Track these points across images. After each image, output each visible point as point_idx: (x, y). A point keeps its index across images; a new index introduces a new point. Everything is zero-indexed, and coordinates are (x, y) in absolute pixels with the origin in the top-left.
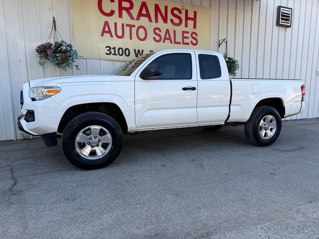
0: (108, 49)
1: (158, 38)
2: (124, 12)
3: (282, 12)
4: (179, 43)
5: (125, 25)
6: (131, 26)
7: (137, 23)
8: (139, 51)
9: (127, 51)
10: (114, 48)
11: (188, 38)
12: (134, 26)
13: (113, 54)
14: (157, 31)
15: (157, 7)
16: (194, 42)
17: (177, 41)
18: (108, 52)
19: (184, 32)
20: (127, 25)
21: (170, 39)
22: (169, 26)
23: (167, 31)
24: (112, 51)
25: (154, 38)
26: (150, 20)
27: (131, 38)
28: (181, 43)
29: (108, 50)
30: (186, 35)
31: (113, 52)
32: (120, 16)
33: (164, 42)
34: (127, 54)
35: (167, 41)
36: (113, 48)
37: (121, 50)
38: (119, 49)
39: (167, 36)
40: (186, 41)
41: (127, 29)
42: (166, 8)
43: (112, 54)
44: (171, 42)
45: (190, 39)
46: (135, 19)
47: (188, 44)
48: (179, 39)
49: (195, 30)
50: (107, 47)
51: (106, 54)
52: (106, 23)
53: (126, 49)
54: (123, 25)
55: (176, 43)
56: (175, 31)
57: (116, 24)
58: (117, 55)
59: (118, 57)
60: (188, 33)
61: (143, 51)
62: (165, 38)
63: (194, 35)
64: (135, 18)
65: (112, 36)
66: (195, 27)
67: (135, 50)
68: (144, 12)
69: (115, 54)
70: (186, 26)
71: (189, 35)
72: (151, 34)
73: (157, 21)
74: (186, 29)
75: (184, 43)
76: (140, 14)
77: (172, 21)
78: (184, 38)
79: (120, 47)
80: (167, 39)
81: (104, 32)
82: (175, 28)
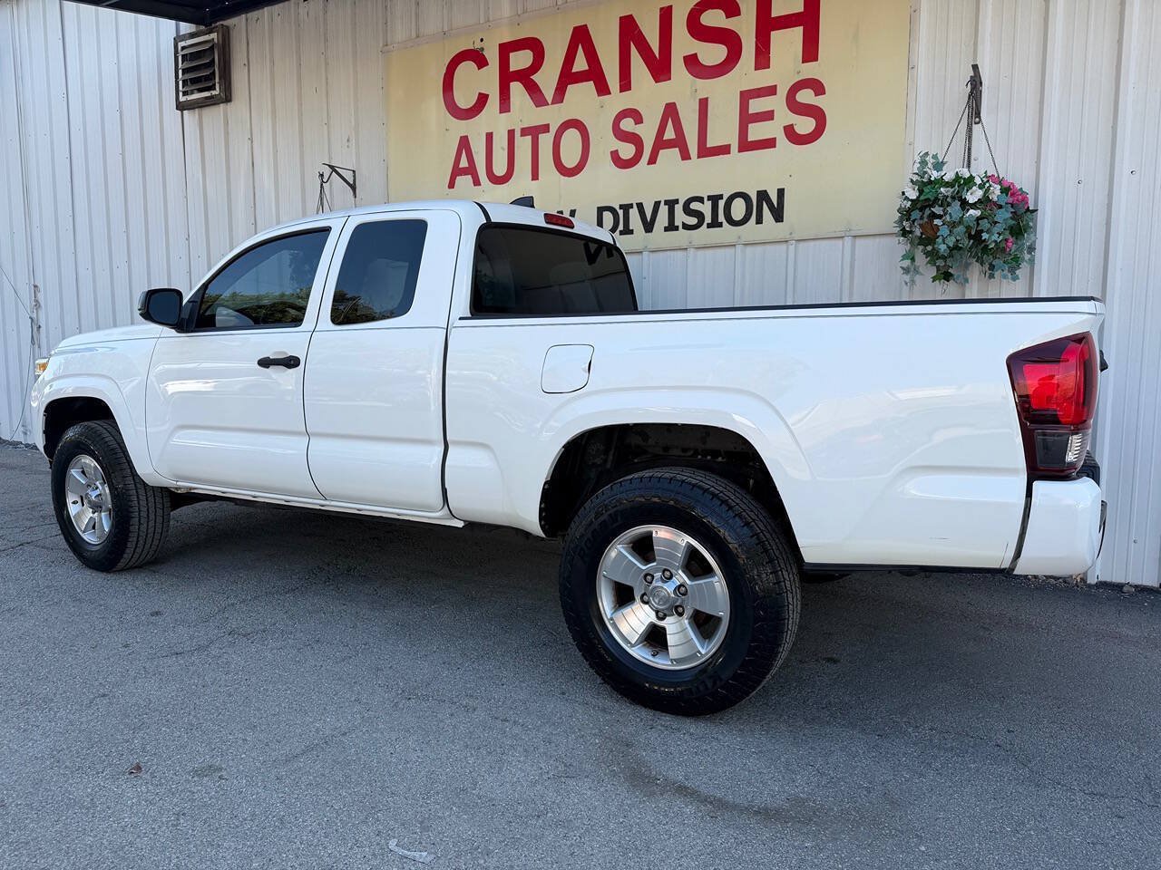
1: (627, 151)
2: (516, 88)
4: (724, 150)
5: (518, 134)
6: (534, 132)
7: (553, 116)
11: (768, 116)
12: (546, 128)
14: (628, 125)
15: (629, 29)
16: (805, 125)
17: (712, 142)
19: (746, 96)
20: (525, 132)
21: (680, 143)
22: (681, 86)
23: (671, 111)
25: (615, 155)
26: (603, 89)
28: (735, 148)
30: (756, 106)
32: (505, 105)
33: (652, 161)
35: (669, 156)
39: (669, 134)
40: (757, 132)
41: (524, 144)
42: (666, 14)
44: (685, 156)
45: (784, 116)
46: (550, 102)
47: (769, 143)
48: (723, 130)
49: (810, 70)
52: (464, 143)
54: (511, 133)
55: (705, 152)
56: (704, 104)
57: (489, 137)
60: (771, 91)
61: (573, 212)
62: (660, 144)
63: (804, 96)
64: (549, 98)
65: (477, 182)
66: (810, 52)
68: (581, 64)
70: (762, 60)
71: (777, 103)
72: (604, 142)
73: (625, 85)
74: (761, 79)
75: (746, 145)
76: (568, 77)
77: (692, 62)
78: (746, 119)
80: (670, 144)
81: (457, 172)
82: (706, 87)
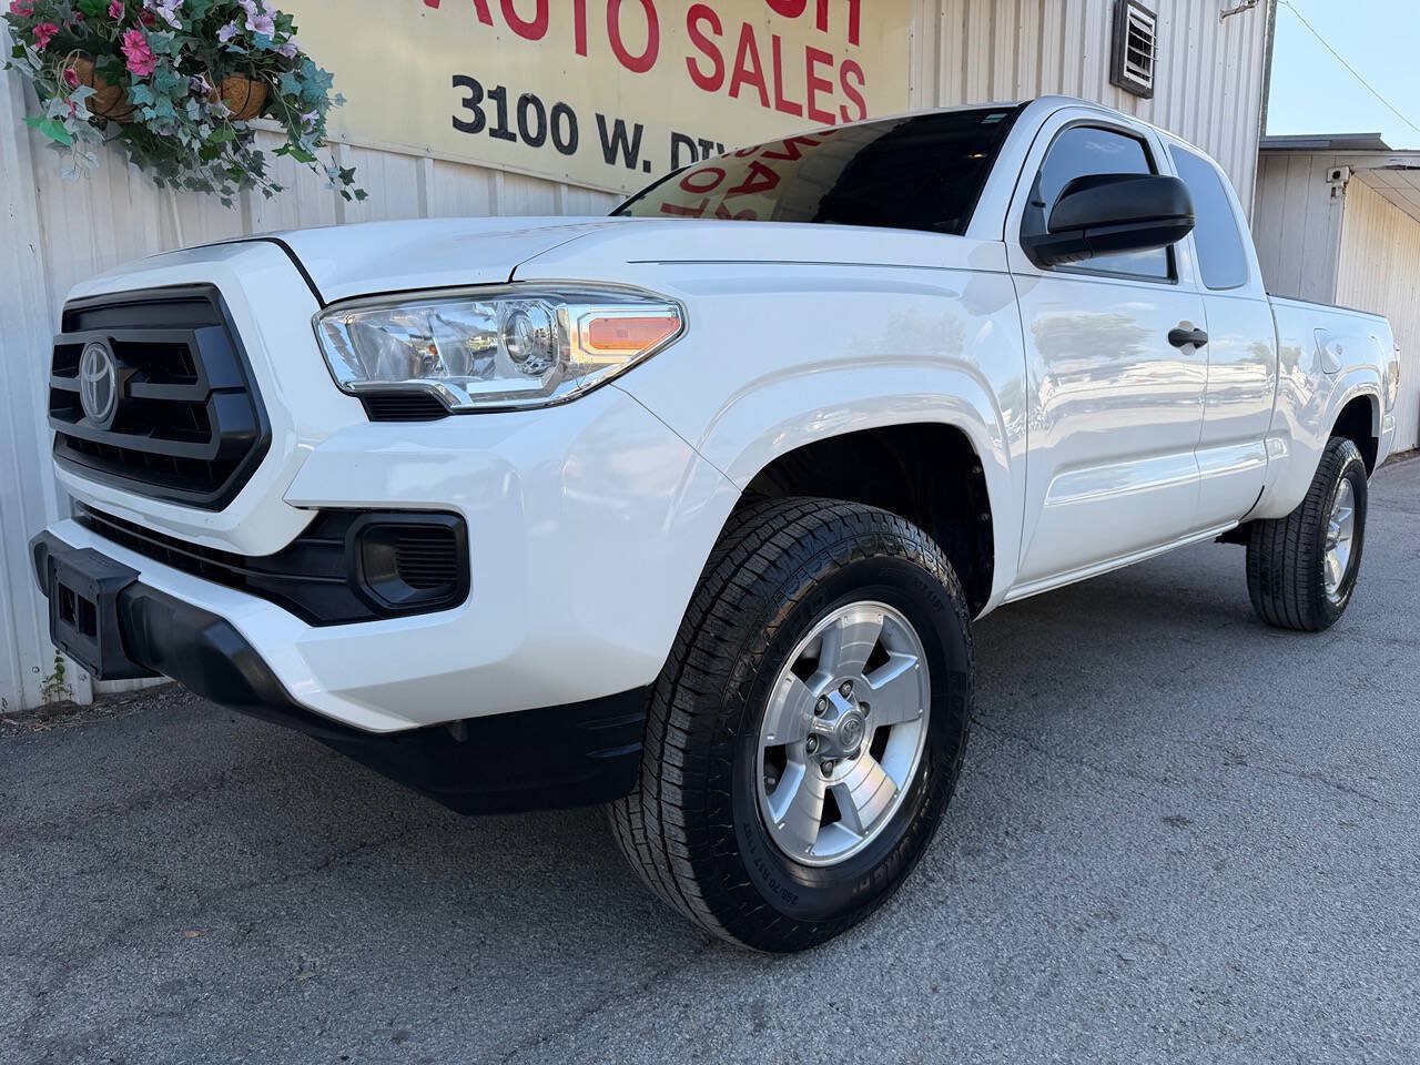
0: (467, 92)
1: (707, 68)
3: (1132, 27)
4: (796, 109)
8: (619, 124)
9: (564, 118)
10: (499, 95)
11: (827, 87)
13: (493, 133)
14: (703, 26)
16: (854, 112)
17: (786, 97)
18: (468, 116)
19: (812, 54)
21: (756, 79)
23: (747, 34)
24: (489, 107)
25: (691, 62)
27: (581, 49)
28: (805, 111)
29: (467, 103)
30: (821, 70)
31: (492, 121)
33: (734, 92)
34: (565, 140)
35: (749, 93)
36: (492, 95)
37: (531, 109)
38: (525, 101)
39: (749, 66)
43: (486, 130)
44: (765, 103)
45: (839, 96)
47: (830, 119)
48: (795, 85)
49: (853, 53)
50: (459, 80)
51: (458, 124)
53: (560, 108)
55: (782, 105)
56: (776, 40)
58: (512, 137)
59: (515, 153)
61: (638, 129)
62: (740, 76)
63: (852, 78)
65: (484, 15)
66: (854, 37)
67: (601, 119)
69: (501, 132)
70: (822, 24)
71: (833, 74)
72: (677, 41)
74: (821, 41)
75: (815, 113)
78: (815, 84)
79: (530, 91)
80: (748, 78)
82: (779, 23)
